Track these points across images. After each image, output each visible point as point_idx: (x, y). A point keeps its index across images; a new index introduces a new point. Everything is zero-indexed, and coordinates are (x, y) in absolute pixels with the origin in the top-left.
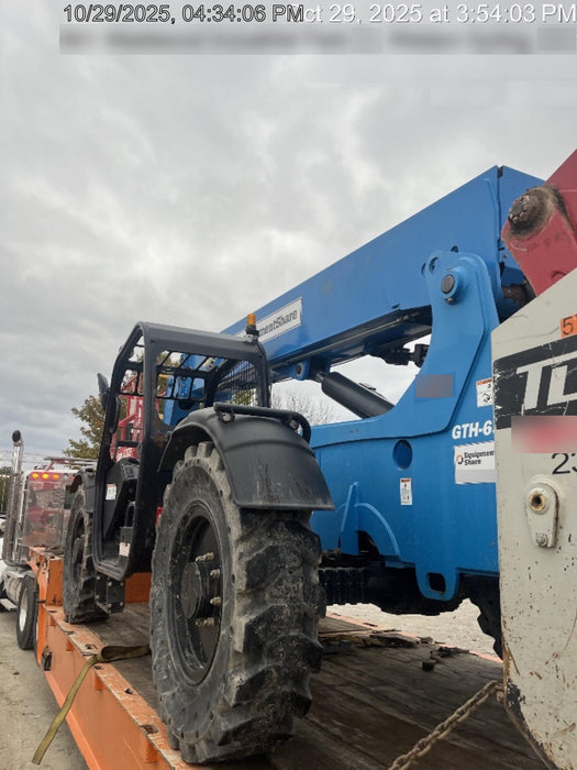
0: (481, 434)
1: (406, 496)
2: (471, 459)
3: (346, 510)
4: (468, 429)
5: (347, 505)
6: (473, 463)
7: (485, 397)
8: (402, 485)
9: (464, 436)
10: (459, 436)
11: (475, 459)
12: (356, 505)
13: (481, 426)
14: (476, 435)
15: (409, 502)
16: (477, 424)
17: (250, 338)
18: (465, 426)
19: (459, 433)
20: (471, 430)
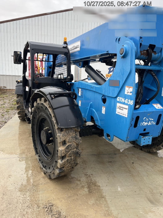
0: (124, 102)
1: (103, 111)
2: (121, 108)
3: (88, 109)
4: (121, 99)
5: (89, 107)
6: (121, 109)
7: (127, 92)
8: (103, 108)
9: (120, 101)
10: (119, 100)
11: (122, 109)
12: (91, 109)
13: (125, 100)
14: (123, 102)
15: (104, 113)
16: (124, 99)
17: (65, 45)
18: (121, 98)
19: (119, 99)
20: (122, 100)
